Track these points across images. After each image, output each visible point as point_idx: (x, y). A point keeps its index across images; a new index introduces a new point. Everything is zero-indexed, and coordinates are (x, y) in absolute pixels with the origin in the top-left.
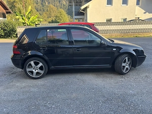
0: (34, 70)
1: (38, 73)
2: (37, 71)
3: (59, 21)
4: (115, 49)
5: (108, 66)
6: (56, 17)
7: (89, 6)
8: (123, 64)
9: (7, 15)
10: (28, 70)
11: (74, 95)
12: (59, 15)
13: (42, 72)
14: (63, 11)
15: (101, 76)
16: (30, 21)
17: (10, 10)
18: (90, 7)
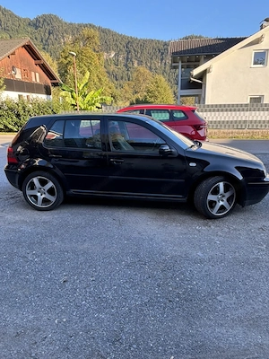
0: (39, 194)
1: (45, 201)
2: (43, 196)
3: (152, 100)
4: (194, 165)
5: (179, 198)
6: (148, 91)
7: (209, 68)
8: (211, 197)
9: (53, 89)
10: (29, 192)
11: (86, 245)
12: (152, 88)
13: (53, 199)
14: (163, 79)
15: (166, 217)
16: (86, 102)
17: (59, 80)
18: (213, 70)
